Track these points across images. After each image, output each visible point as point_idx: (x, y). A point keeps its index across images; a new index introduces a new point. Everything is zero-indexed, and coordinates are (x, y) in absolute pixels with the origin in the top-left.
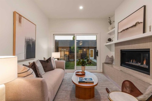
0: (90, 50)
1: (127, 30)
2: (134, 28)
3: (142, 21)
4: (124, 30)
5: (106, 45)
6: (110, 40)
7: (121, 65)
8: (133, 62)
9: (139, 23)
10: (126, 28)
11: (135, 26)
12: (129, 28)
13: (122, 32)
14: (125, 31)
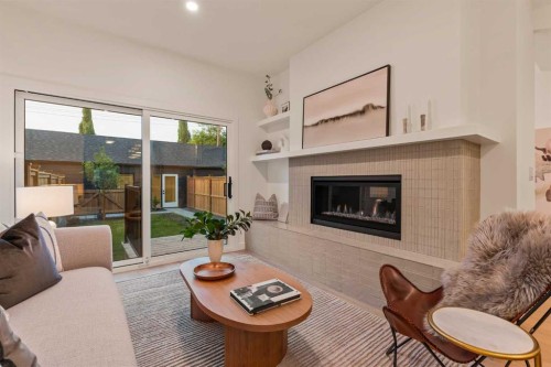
0: (164, 175)
1: (337, 121)
2: (358, 120)
3: (385, 104)
4: (326, 121)
5: (254, 162)
6: (267, 146)
7: (312, 222)
8: (342, 210)
9: (374, 108)
10: (333, 116)
11: (362, 112)
12: (344, 116)
13: (320, 126)
14: (330, 123)
